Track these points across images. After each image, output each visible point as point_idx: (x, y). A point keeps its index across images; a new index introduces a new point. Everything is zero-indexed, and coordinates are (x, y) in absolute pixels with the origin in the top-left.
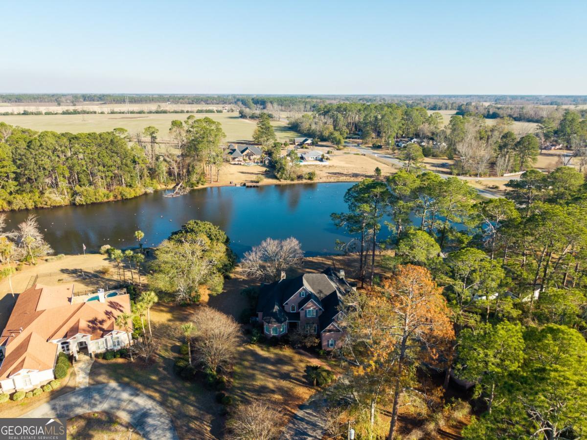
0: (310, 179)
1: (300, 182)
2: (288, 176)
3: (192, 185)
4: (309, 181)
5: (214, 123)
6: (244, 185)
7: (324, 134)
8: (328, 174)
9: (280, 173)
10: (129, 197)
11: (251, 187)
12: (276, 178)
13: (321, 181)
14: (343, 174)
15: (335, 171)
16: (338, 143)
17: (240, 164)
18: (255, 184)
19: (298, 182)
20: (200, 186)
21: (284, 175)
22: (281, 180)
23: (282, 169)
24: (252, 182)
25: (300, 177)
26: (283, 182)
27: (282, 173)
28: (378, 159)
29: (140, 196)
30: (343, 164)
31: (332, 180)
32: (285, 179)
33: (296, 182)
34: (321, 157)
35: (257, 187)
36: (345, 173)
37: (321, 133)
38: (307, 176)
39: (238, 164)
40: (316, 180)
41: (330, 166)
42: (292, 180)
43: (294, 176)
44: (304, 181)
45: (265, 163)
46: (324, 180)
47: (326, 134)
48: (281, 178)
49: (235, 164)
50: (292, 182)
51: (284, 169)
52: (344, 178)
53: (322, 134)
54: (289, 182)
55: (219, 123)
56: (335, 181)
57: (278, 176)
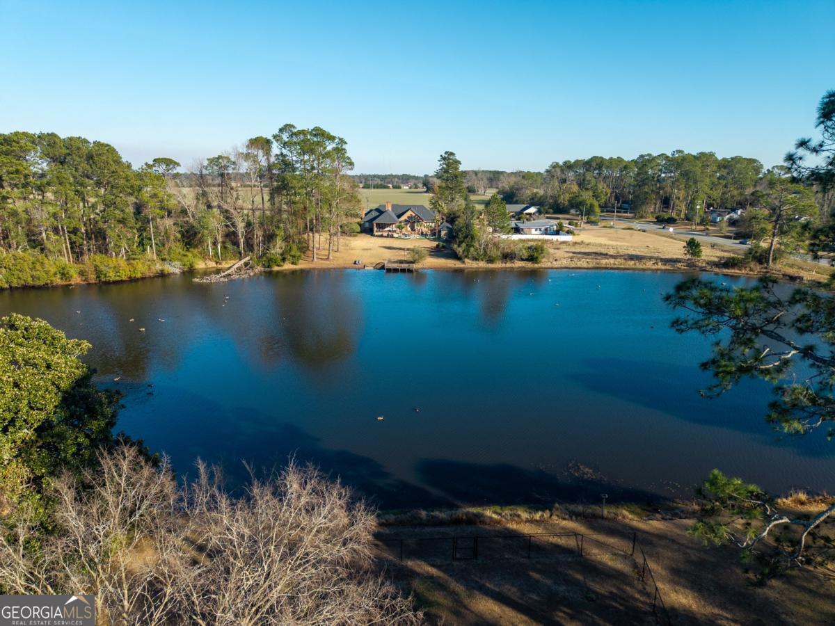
0: (531, 259)
1: (509, 265)
2: (482, 252)
3: (270, 262)
4: (529, 265)
5: (332, 138)
6: (383, 267)
7: (561, 200)
8: (571, 255)
9: (464, 245)
10: (112, 276)
11: (396, 270)
12: (455, 256)
13: (556, 264)
14: (606, 254)
15: (587, 250)
16: (590, 212)
17: (392, 237)
18: (405, 266)
19: (504, 265)
20: (287, 266)
21: (472, 249)
22: (466, 260)
23: (469, 237)
24: (401, 262)
25: (508, 256)
26: (470, 264)
27: (469, 246)
28: (677, 236)
29: (143, 279)
30: (603, 241)
31: (583, 263)
32: (475, 259)
33: (498, 265)
34: (555, 228)
35: (410, 271)
36: (612, 254)
37: (555, 198)
38: (525, 254)
39: (388, 236)
40: (544, 263)
41: (576, 243)
42: (491, 261)
43: (495, 253)
44: (518, 264)
45: (440, 235)
46: (564, 263)
47: (564, 199)
48: (466, 257)
49: (382, 236)
50: (491, 266)
51: (473, 238)
52: (612, 261)
53: (556, 201)
54: (482, 264)
55: (342, 141)
56: (590, 266)
57: (460, 250)
